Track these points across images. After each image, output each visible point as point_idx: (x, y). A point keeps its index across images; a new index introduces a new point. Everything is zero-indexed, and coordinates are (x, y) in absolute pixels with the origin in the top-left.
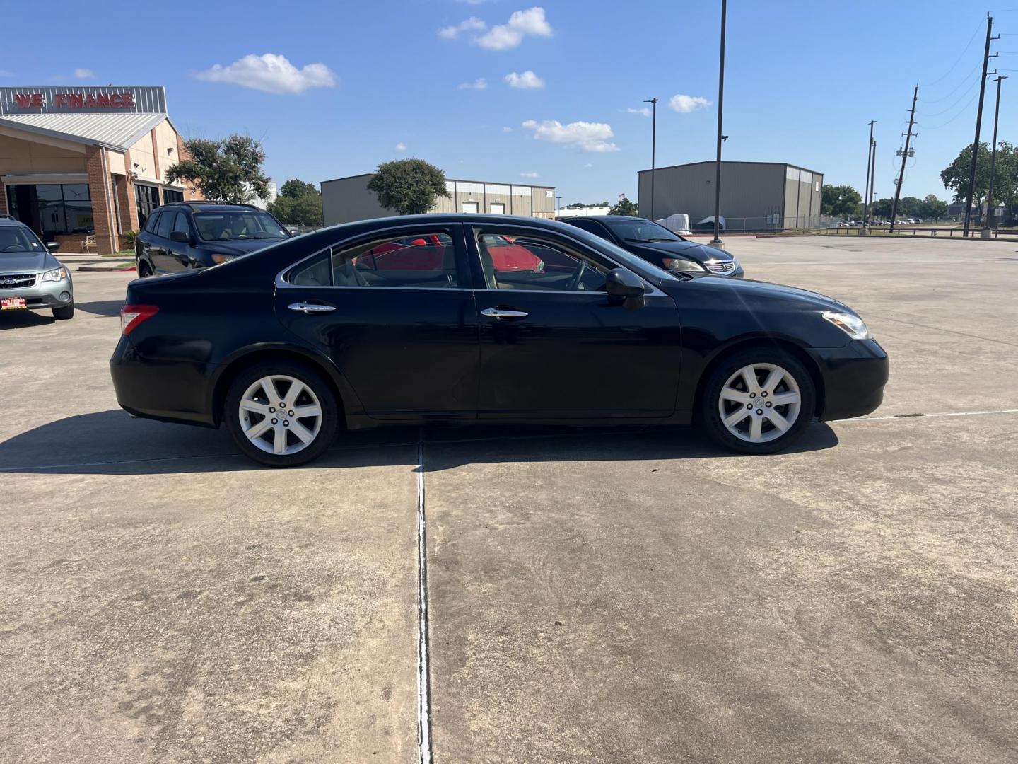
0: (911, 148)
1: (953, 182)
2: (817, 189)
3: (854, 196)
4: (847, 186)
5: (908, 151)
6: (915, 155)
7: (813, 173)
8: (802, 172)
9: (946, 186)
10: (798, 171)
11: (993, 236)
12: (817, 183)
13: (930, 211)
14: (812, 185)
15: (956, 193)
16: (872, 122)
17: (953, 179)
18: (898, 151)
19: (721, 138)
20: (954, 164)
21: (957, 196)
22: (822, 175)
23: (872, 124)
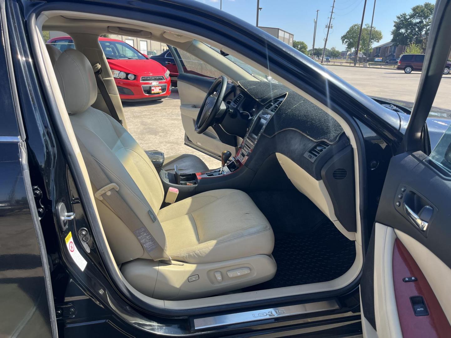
0: (331, 25)
1: (346, 41)
2: (291, 42)
3: (305, 46)
4: (302, 41)
5: (330, 26)
6: (333, 28)
7: (290, 34)
8: (285, 33)
9: (343, 43)
10: (284, 32)
11: (368, 66)
12: (291, 39)
13: (334, 54)
14: (289, 40)
15: (347, 47)
16: (318, 10)
17: (346, 40)
18: (326, 26)
19: (258, 9)
20: (346, 33)
21: (347, 48)
22: (293, 35)
23: (318, 11)
